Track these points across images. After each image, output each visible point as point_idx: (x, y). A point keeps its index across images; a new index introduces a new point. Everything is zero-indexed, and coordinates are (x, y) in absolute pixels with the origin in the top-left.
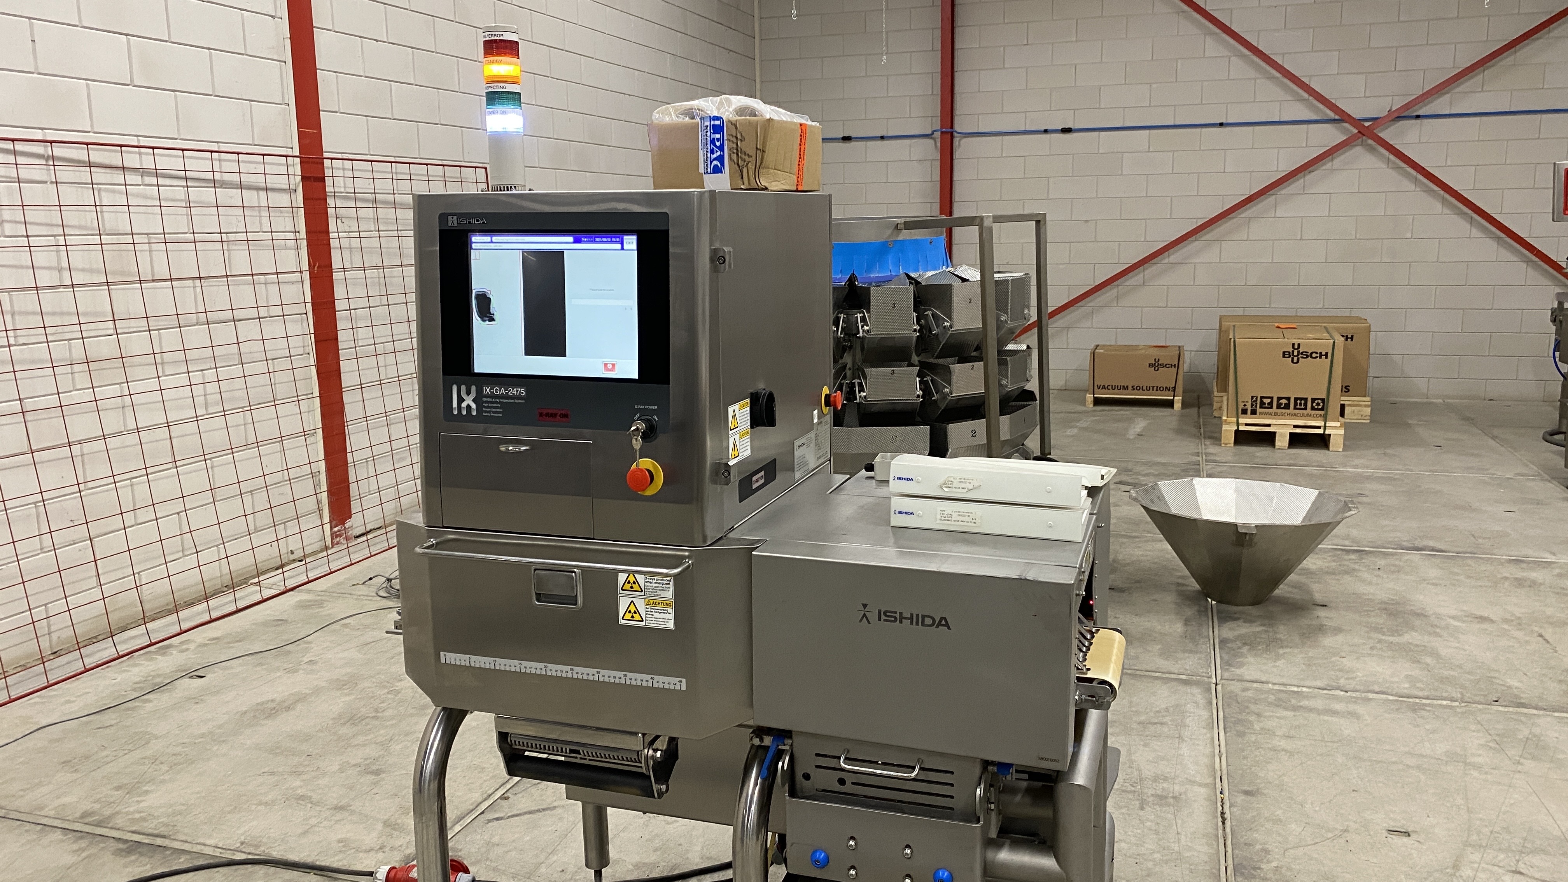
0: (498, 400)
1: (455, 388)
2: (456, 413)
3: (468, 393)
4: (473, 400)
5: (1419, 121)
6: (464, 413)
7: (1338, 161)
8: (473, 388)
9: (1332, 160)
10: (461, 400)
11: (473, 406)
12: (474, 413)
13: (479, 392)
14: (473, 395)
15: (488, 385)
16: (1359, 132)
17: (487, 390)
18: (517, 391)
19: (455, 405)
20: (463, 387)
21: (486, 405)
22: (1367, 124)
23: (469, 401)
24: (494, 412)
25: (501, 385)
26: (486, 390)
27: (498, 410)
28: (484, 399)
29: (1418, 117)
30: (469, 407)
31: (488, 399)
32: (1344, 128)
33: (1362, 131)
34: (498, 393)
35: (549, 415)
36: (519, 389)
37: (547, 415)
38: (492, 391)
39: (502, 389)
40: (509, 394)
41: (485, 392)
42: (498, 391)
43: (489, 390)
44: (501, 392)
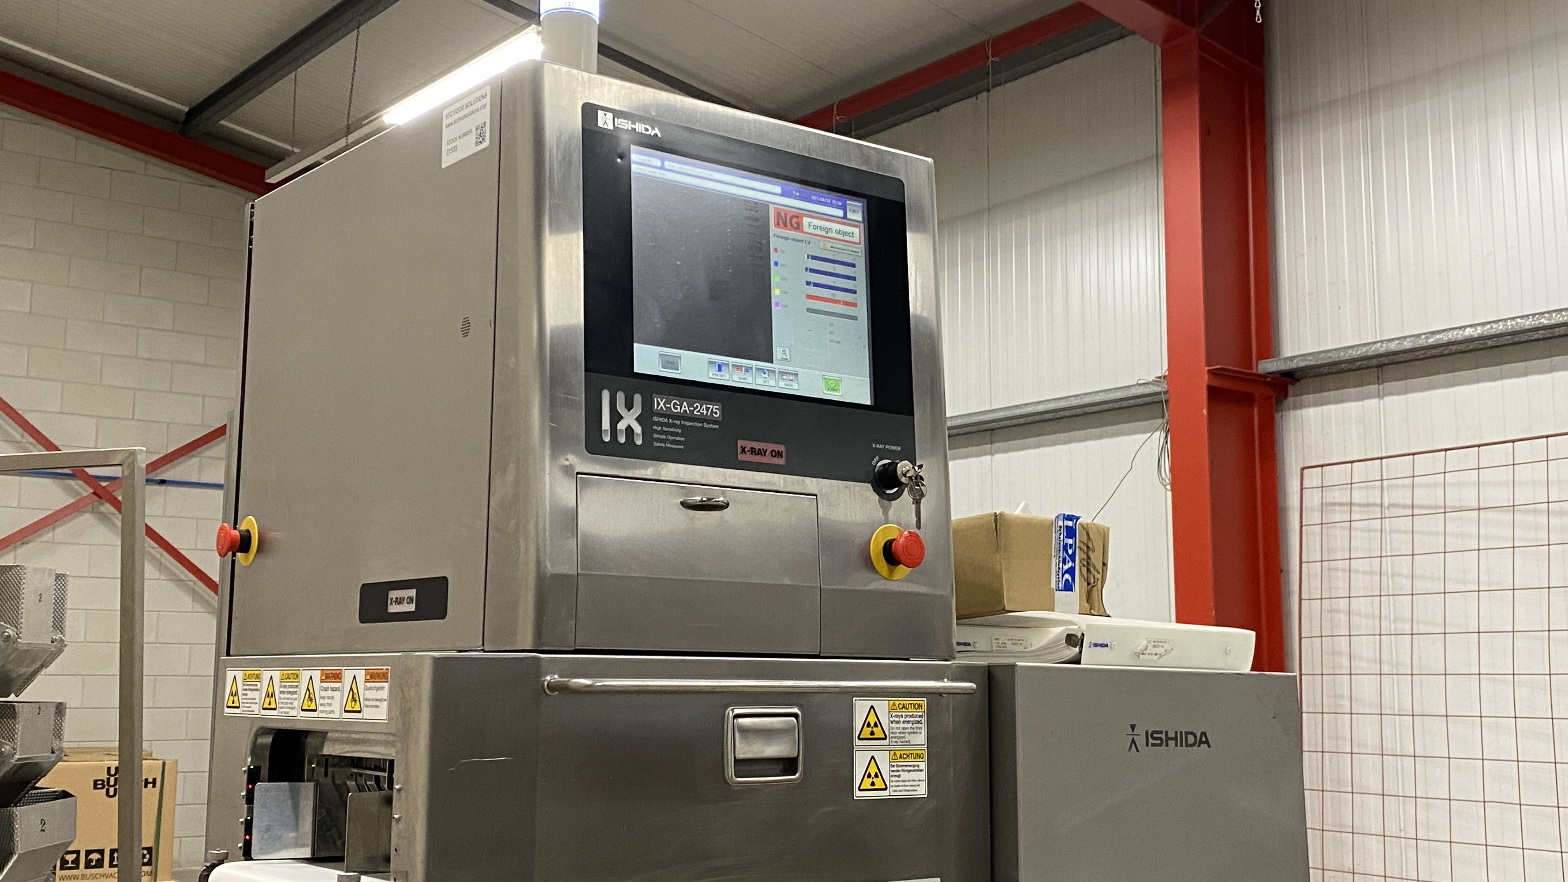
0: (678, 422)
1: (606, 395)
2: (607, 439)
3: (629, 406)
4: (637, 419)
6: (622, 439)
8: (638, 398)
10: (616, 418)
11: (638, 429)
12: (639, 442)
13: (647, 405)
14: (637, 411)
15: (661, 393)
17: (660, 403)
18: (707, 409)
19: (606, 424)
20: (621, 396)
21: (659, 429)
23: (630, 420)
24: (673, 442)
25: (682, 396)
26: (658, 404)
27: (678, 438)
28: (656, 419)
30: (629, 430)
31: (661, 419)
34: (679, 410)
35: (755, 452)
36: (711, 406)
37: (752, 452)
38: (668, 406)
39: (685, 403)
40: (695, 413)
41: (658, 407)
42: (679, 407)
43: (664, 404)
44: (683, 408)
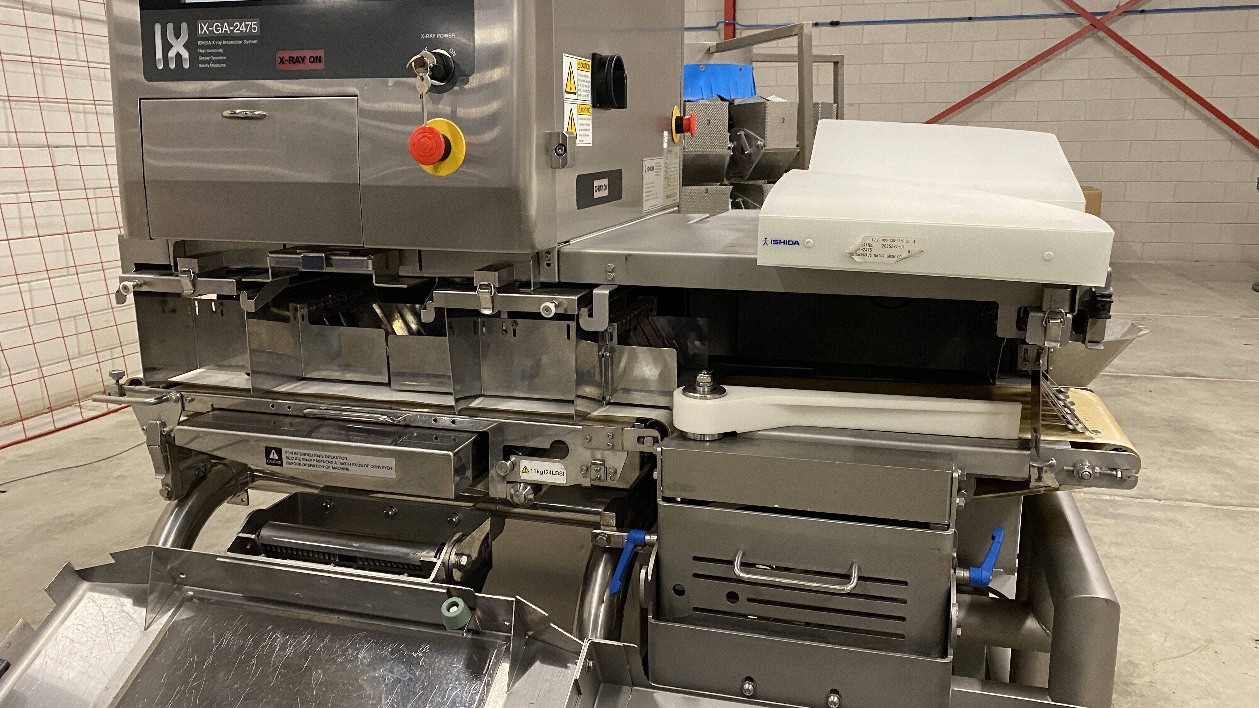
0: (220, 43)
1: (158, 28)
2: (161, 67)
3: (177, 35)
4: (184, 46)
5: (1142, 16)
6: (173, 66)
7: (1072, 51)
8: (184, 26)
9: (1066, 50)
10: (167, 46)
11: (185, 54)
12: (186, 66)
13: (193, 31)
14: (184, 38)
15: (205, 18)
16: (1092, 24)
17: (203, 28)
18: (246, 26)
19: (159, 55)
20: (170, 27)
21: (203, 51)
22: (1098, 18)
23: (178, 47)
24: (215, 62)
25: (222, 18)
26: (202, 29)
27: (220, 58)
28: (200, 43)
29: (1142, 11)
30: (178, 56)
31: (205, 43)
32: (1079, 22)
33: (1094, 24)
34: (220, 31)
35: (292, 60)
36: (250, 23)
37: (290, 60)
38: (210, 29)
39: (226, 24)
40: (235, 32)
41: (202, 31)
42: (220, 28)
43: (207, 28)
44: (224, 29)
